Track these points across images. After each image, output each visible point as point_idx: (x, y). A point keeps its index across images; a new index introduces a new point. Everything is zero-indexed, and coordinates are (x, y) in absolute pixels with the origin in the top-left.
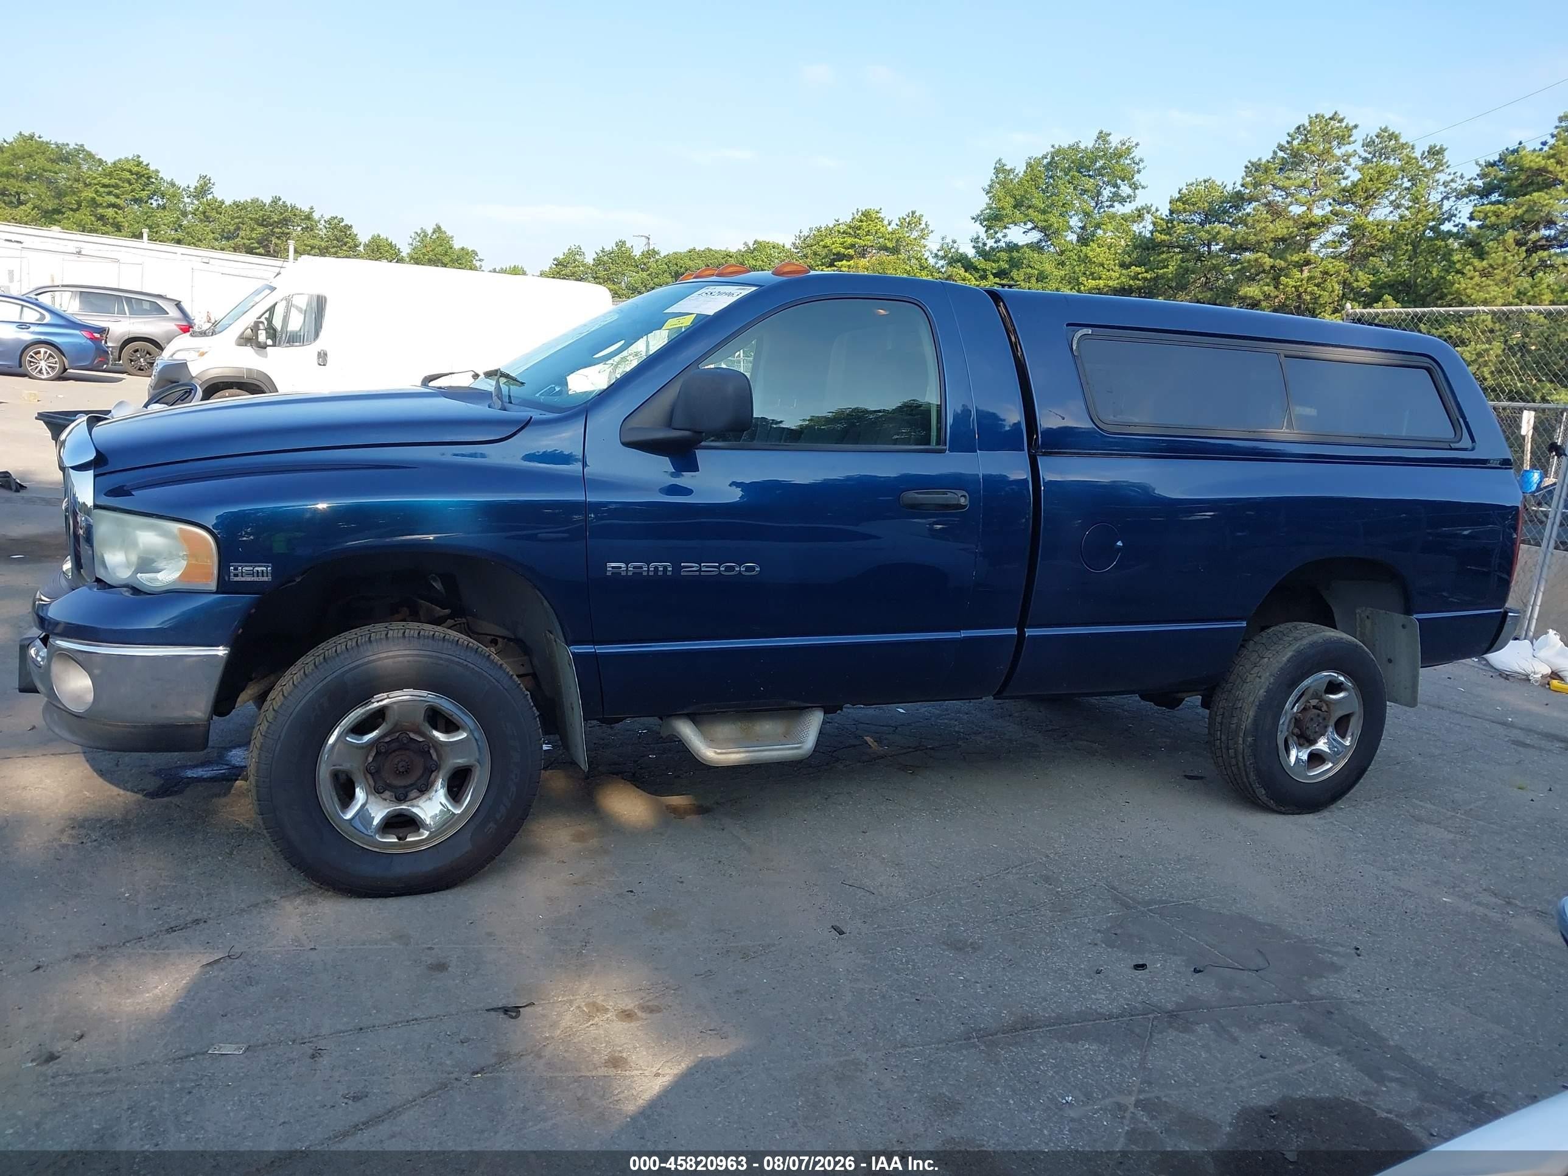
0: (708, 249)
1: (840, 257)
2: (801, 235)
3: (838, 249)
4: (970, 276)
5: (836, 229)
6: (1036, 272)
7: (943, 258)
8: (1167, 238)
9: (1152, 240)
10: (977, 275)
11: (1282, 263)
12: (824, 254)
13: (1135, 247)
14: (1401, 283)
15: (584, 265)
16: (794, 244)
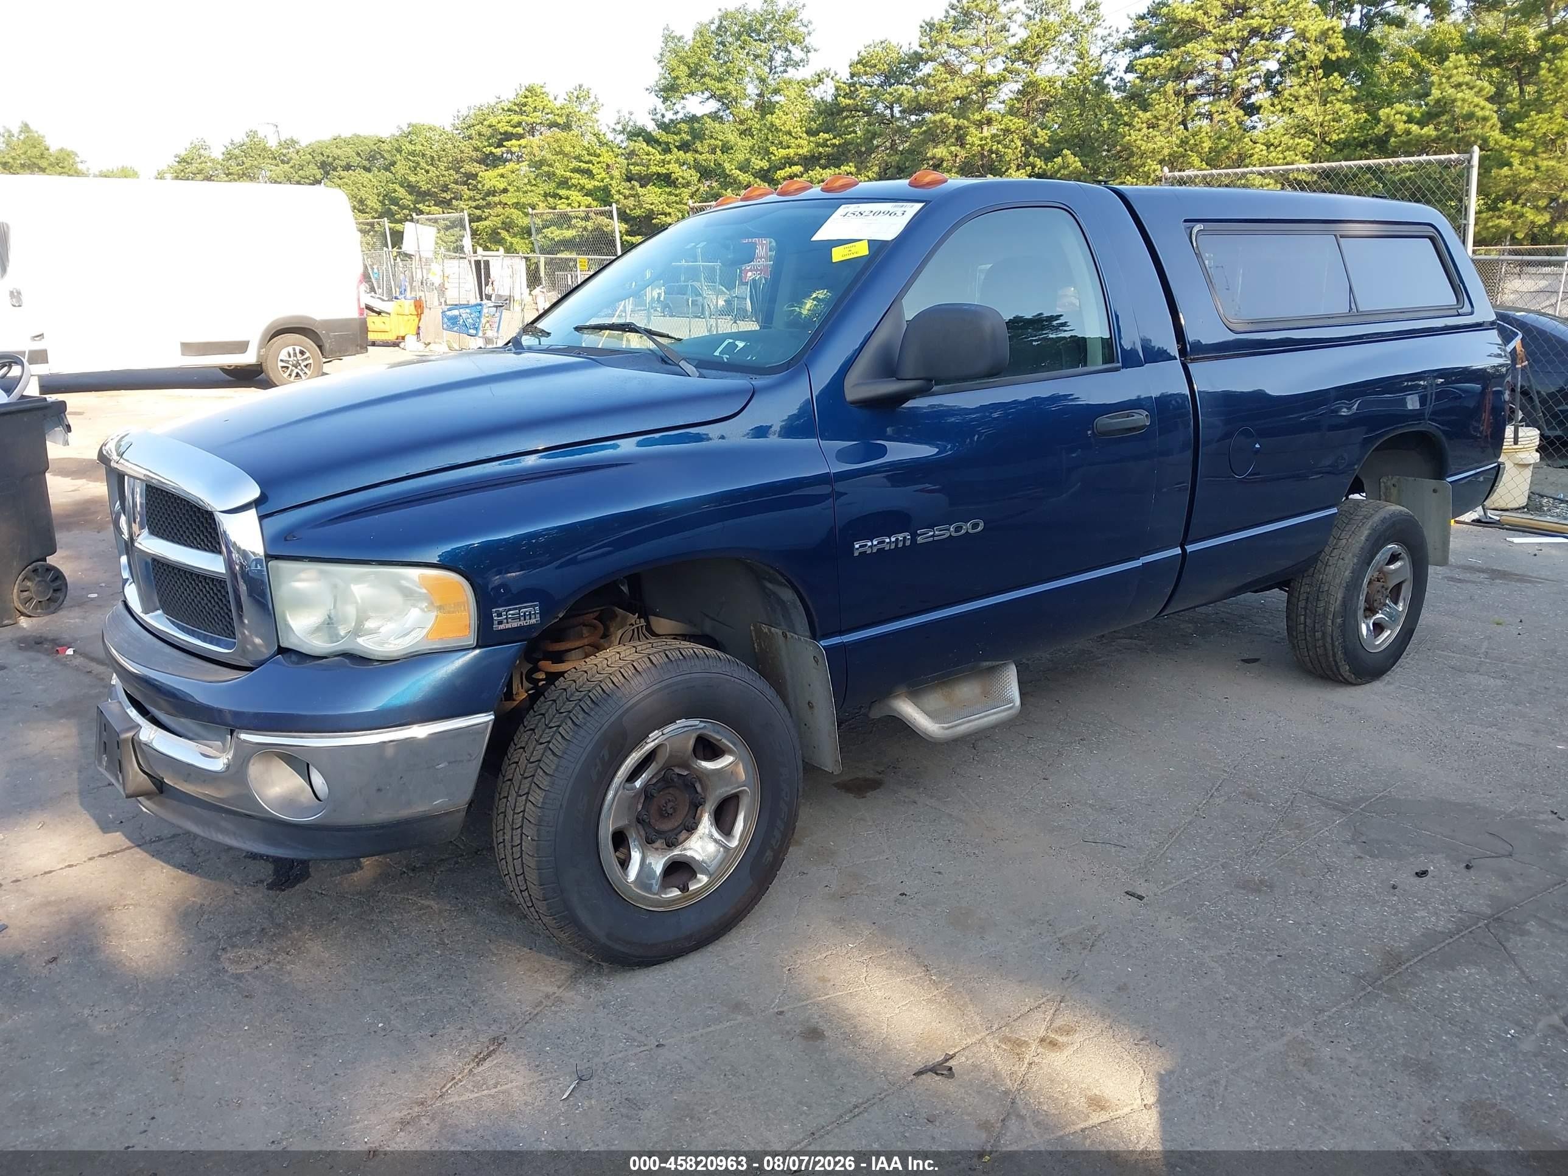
0: (355, 135)
1: (508, 136)
2: (460, 115)
3: (506, 128)
4: (654, 151)
5: (499, 106)
6: (720, 143)
7: (622, 132)
8: (851, 102)
9: (836, 104)
10: (659, 149)
11: (965, 122)
12: (488, 134)
13: (820, 113)
14: (1076, 137)
15: (212, 161)
16: (454, 125)
